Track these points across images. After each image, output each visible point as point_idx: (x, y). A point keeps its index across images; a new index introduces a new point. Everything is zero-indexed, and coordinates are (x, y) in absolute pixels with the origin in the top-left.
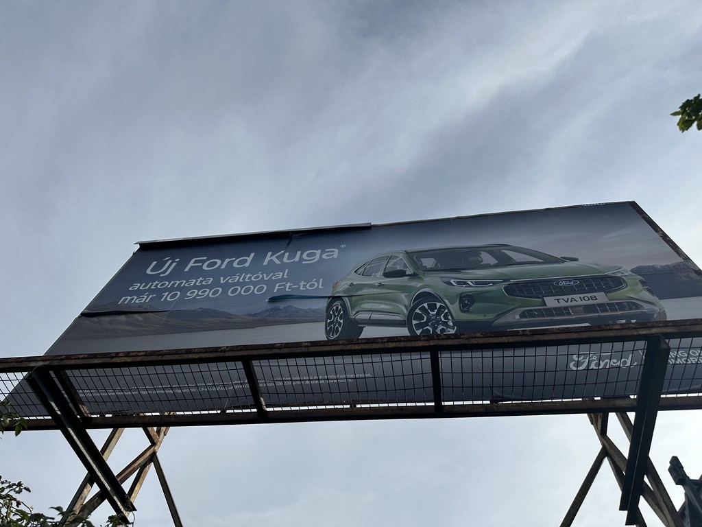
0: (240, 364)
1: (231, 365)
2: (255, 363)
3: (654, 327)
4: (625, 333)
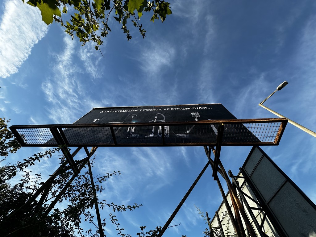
0: (109, 128)
1: (107, 128)
2: (114, 128)
3: (220, 121)
4: (213, 122)
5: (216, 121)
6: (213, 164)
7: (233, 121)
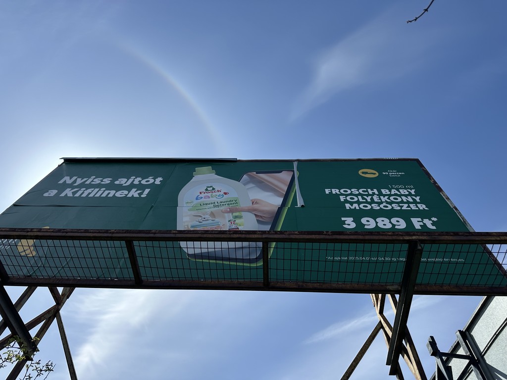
0: (124, 243)
2: (136, 243)
3: (414, 235)
4: (394, 237)
5: (402, 235)
6: (390, 334)
7: (446, 237)
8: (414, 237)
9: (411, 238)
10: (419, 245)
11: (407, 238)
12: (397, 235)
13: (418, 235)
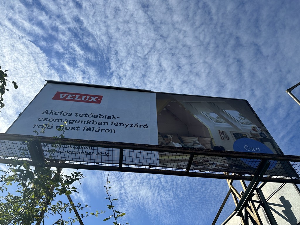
2: (124, 150)
3: (265, 155)
4: (256, 156)
5: (260, 155)
7: (280, 157)
8: (265, 157)
9: (264, 157)
10: (268, 161)
11: (262, 157)
12: (257, 155)
13: (267, 156)
